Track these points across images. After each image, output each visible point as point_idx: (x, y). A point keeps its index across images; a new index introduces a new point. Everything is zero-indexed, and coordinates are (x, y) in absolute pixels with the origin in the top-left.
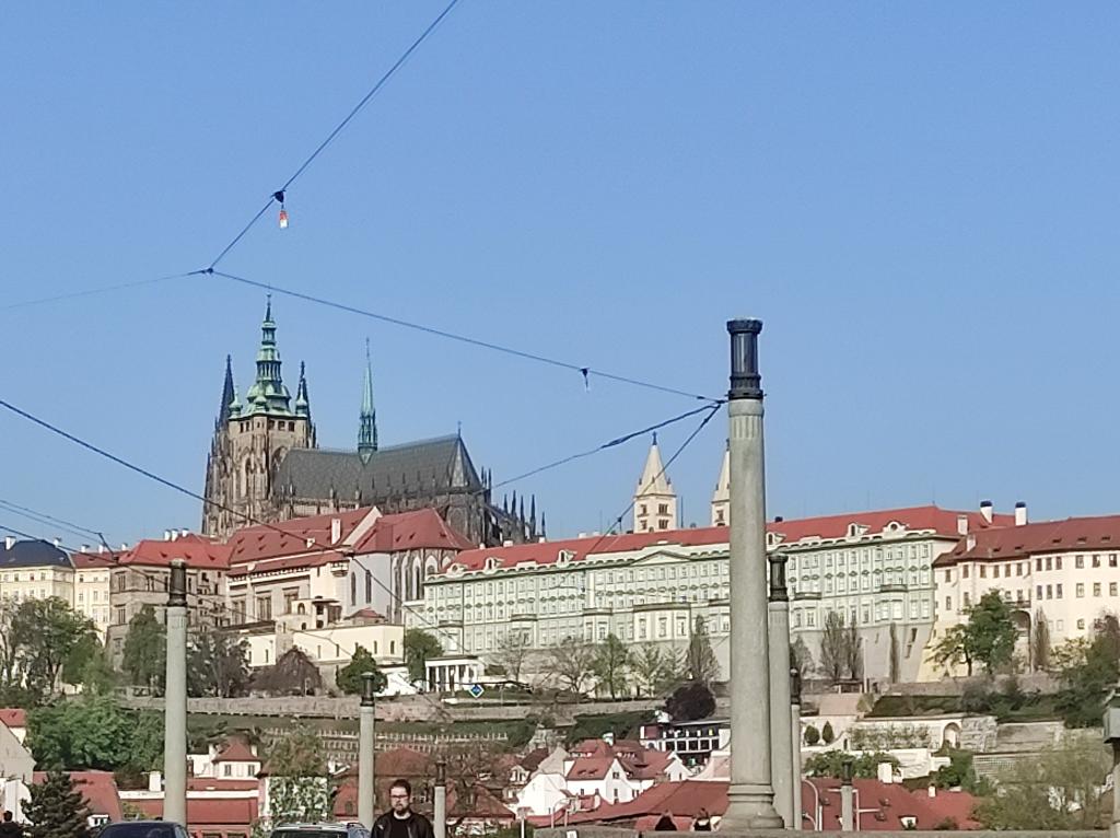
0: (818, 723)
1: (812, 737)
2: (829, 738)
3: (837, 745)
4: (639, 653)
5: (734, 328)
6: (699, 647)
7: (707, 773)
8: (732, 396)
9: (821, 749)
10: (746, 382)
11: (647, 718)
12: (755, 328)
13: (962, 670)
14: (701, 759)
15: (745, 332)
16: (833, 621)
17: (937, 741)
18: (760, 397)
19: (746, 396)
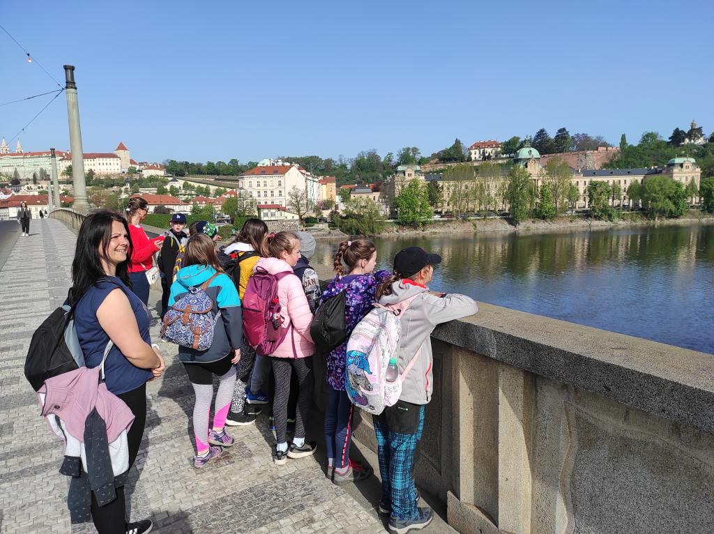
0: (40, 186)
1: (39, 188)
2: (42, 188)
3: (44, 189)
4: (4, 174)
5: (66, 68)
6: (16, 173)
7: (20, 194)
8: (67, 88)
9: (41, 190)
10: (71, 84)
11: (7, 185)
12: (73, 68)
13: (66, 177)
14: (18, 191)
15: (69, 69)
16: (42, 170)
17: (62, 188)
18: (76, 88)
19: (72, 88)
